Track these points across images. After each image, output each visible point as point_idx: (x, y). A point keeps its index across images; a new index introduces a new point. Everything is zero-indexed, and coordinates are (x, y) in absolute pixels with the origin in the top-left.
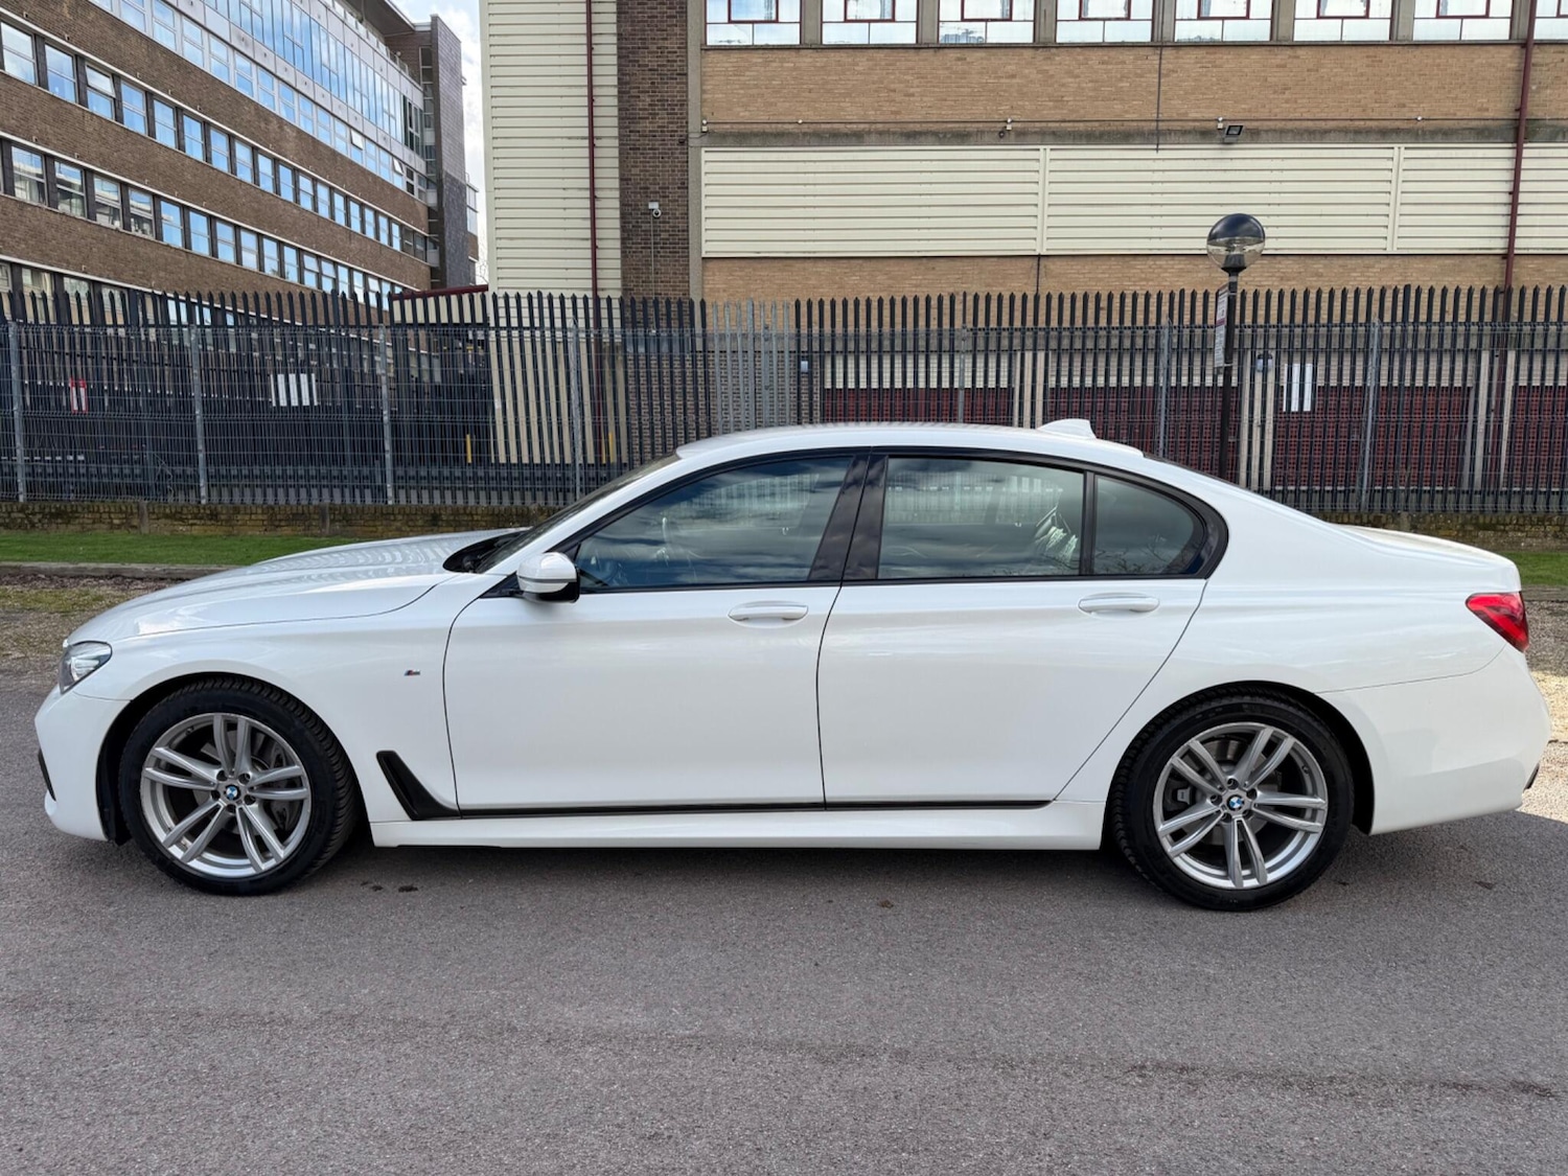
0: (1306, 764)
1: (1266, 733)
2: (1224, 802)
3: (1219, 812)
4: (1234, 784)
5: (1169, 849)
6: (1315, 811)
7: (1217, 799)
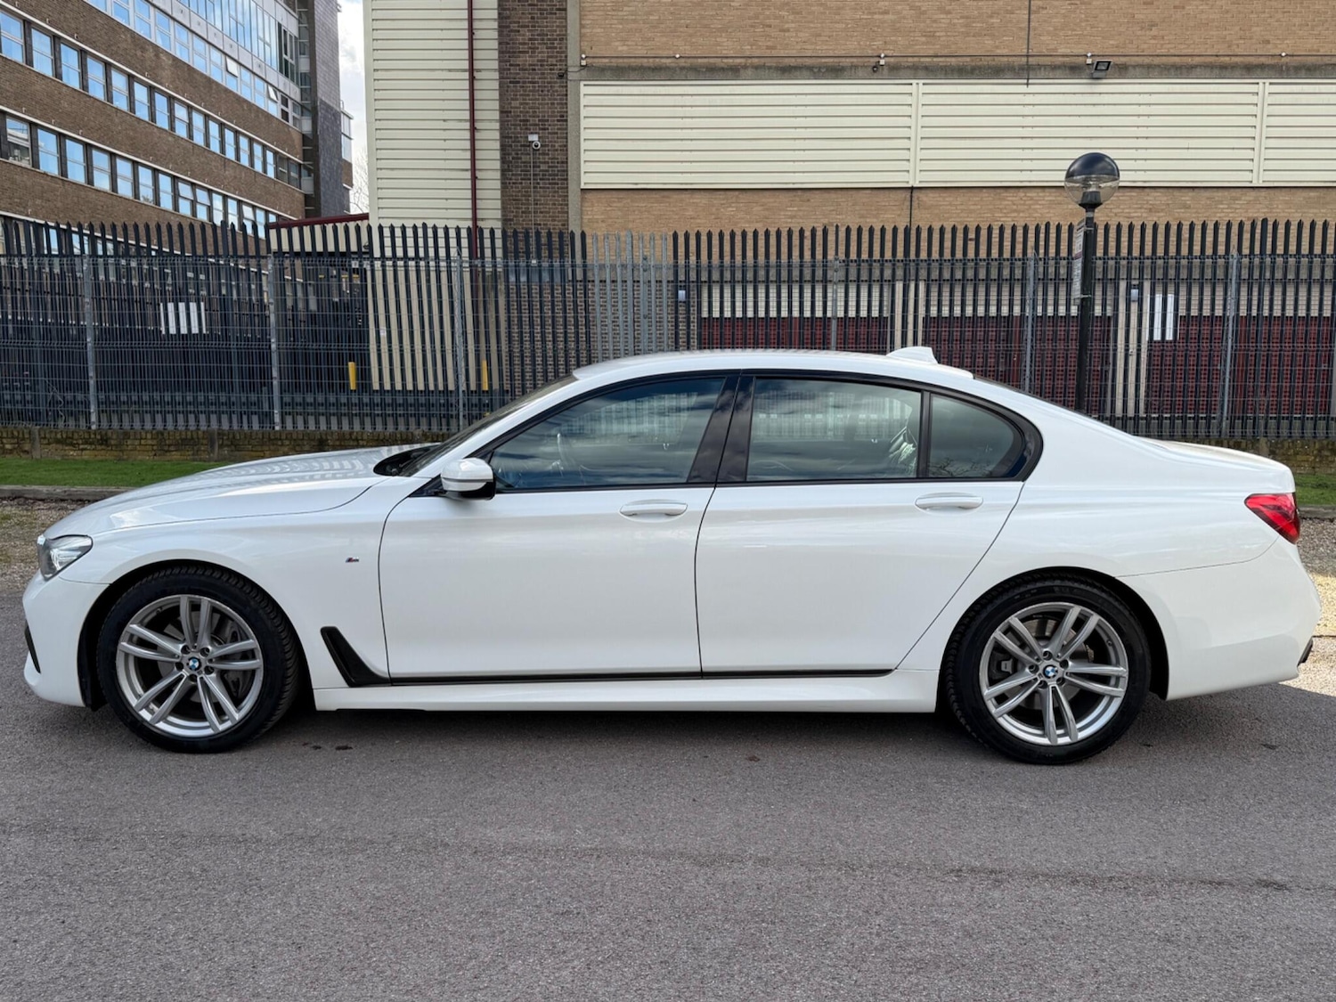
0: (1110, 639)
1: (1075, 611)
2: (1041, 671)
3: (1036, 679)
4: (1048, 655)
5: (993, 710)
6: (1118, 678)
7: (1034, 668)
